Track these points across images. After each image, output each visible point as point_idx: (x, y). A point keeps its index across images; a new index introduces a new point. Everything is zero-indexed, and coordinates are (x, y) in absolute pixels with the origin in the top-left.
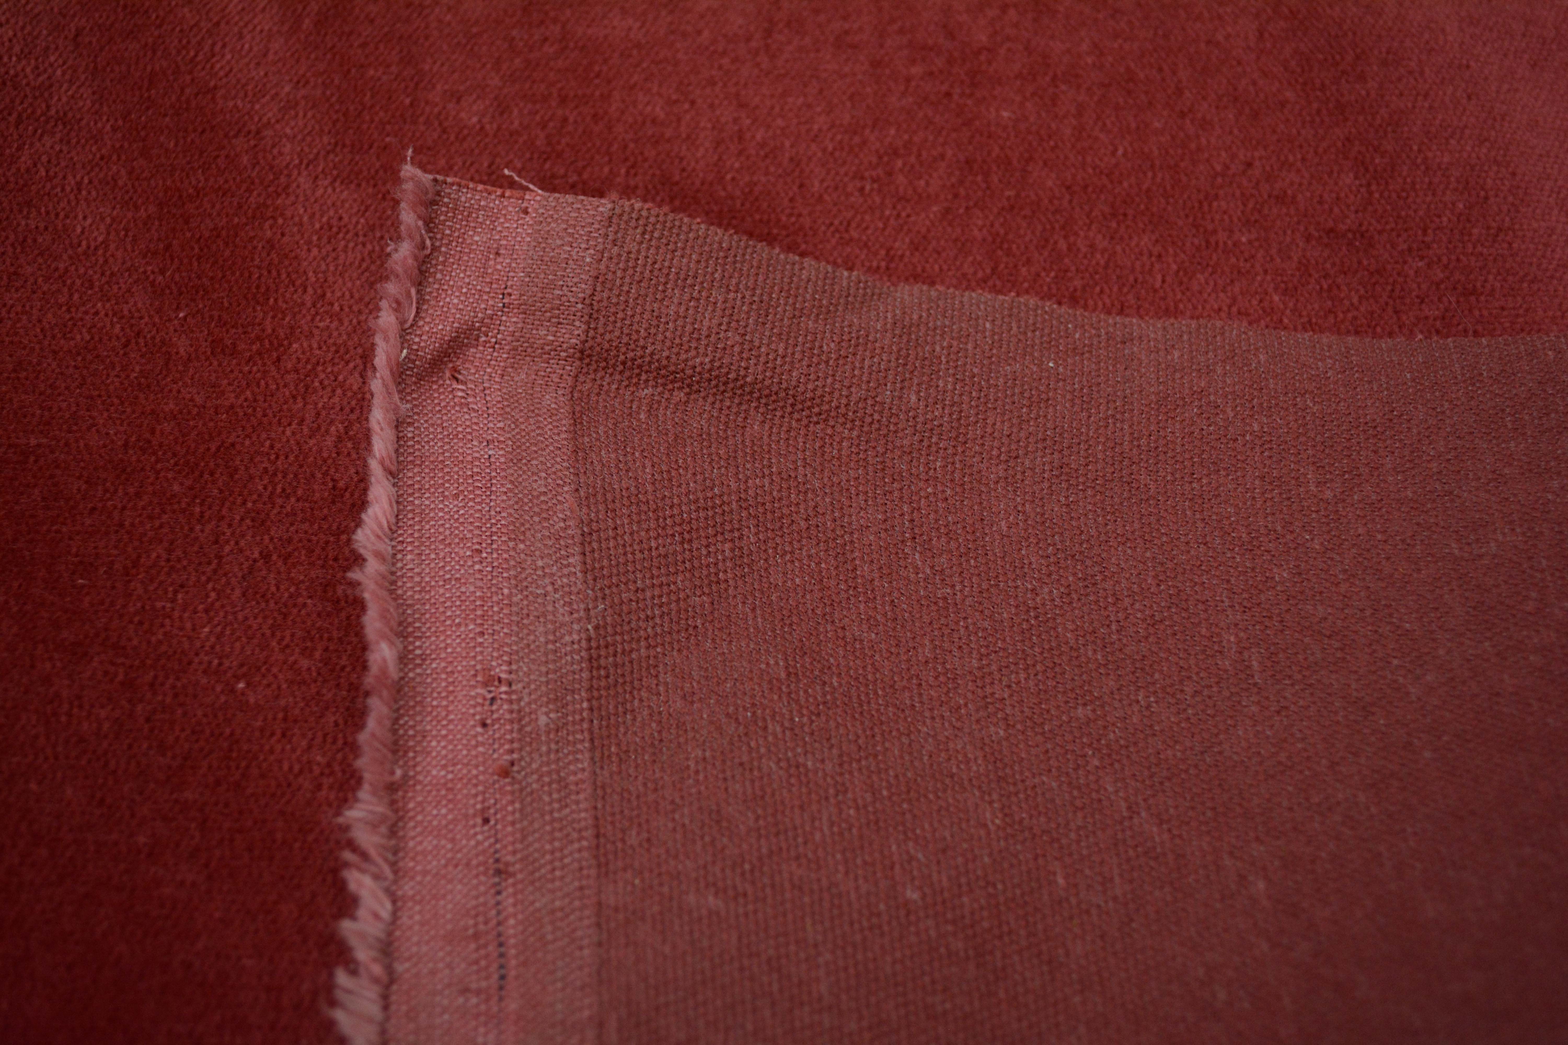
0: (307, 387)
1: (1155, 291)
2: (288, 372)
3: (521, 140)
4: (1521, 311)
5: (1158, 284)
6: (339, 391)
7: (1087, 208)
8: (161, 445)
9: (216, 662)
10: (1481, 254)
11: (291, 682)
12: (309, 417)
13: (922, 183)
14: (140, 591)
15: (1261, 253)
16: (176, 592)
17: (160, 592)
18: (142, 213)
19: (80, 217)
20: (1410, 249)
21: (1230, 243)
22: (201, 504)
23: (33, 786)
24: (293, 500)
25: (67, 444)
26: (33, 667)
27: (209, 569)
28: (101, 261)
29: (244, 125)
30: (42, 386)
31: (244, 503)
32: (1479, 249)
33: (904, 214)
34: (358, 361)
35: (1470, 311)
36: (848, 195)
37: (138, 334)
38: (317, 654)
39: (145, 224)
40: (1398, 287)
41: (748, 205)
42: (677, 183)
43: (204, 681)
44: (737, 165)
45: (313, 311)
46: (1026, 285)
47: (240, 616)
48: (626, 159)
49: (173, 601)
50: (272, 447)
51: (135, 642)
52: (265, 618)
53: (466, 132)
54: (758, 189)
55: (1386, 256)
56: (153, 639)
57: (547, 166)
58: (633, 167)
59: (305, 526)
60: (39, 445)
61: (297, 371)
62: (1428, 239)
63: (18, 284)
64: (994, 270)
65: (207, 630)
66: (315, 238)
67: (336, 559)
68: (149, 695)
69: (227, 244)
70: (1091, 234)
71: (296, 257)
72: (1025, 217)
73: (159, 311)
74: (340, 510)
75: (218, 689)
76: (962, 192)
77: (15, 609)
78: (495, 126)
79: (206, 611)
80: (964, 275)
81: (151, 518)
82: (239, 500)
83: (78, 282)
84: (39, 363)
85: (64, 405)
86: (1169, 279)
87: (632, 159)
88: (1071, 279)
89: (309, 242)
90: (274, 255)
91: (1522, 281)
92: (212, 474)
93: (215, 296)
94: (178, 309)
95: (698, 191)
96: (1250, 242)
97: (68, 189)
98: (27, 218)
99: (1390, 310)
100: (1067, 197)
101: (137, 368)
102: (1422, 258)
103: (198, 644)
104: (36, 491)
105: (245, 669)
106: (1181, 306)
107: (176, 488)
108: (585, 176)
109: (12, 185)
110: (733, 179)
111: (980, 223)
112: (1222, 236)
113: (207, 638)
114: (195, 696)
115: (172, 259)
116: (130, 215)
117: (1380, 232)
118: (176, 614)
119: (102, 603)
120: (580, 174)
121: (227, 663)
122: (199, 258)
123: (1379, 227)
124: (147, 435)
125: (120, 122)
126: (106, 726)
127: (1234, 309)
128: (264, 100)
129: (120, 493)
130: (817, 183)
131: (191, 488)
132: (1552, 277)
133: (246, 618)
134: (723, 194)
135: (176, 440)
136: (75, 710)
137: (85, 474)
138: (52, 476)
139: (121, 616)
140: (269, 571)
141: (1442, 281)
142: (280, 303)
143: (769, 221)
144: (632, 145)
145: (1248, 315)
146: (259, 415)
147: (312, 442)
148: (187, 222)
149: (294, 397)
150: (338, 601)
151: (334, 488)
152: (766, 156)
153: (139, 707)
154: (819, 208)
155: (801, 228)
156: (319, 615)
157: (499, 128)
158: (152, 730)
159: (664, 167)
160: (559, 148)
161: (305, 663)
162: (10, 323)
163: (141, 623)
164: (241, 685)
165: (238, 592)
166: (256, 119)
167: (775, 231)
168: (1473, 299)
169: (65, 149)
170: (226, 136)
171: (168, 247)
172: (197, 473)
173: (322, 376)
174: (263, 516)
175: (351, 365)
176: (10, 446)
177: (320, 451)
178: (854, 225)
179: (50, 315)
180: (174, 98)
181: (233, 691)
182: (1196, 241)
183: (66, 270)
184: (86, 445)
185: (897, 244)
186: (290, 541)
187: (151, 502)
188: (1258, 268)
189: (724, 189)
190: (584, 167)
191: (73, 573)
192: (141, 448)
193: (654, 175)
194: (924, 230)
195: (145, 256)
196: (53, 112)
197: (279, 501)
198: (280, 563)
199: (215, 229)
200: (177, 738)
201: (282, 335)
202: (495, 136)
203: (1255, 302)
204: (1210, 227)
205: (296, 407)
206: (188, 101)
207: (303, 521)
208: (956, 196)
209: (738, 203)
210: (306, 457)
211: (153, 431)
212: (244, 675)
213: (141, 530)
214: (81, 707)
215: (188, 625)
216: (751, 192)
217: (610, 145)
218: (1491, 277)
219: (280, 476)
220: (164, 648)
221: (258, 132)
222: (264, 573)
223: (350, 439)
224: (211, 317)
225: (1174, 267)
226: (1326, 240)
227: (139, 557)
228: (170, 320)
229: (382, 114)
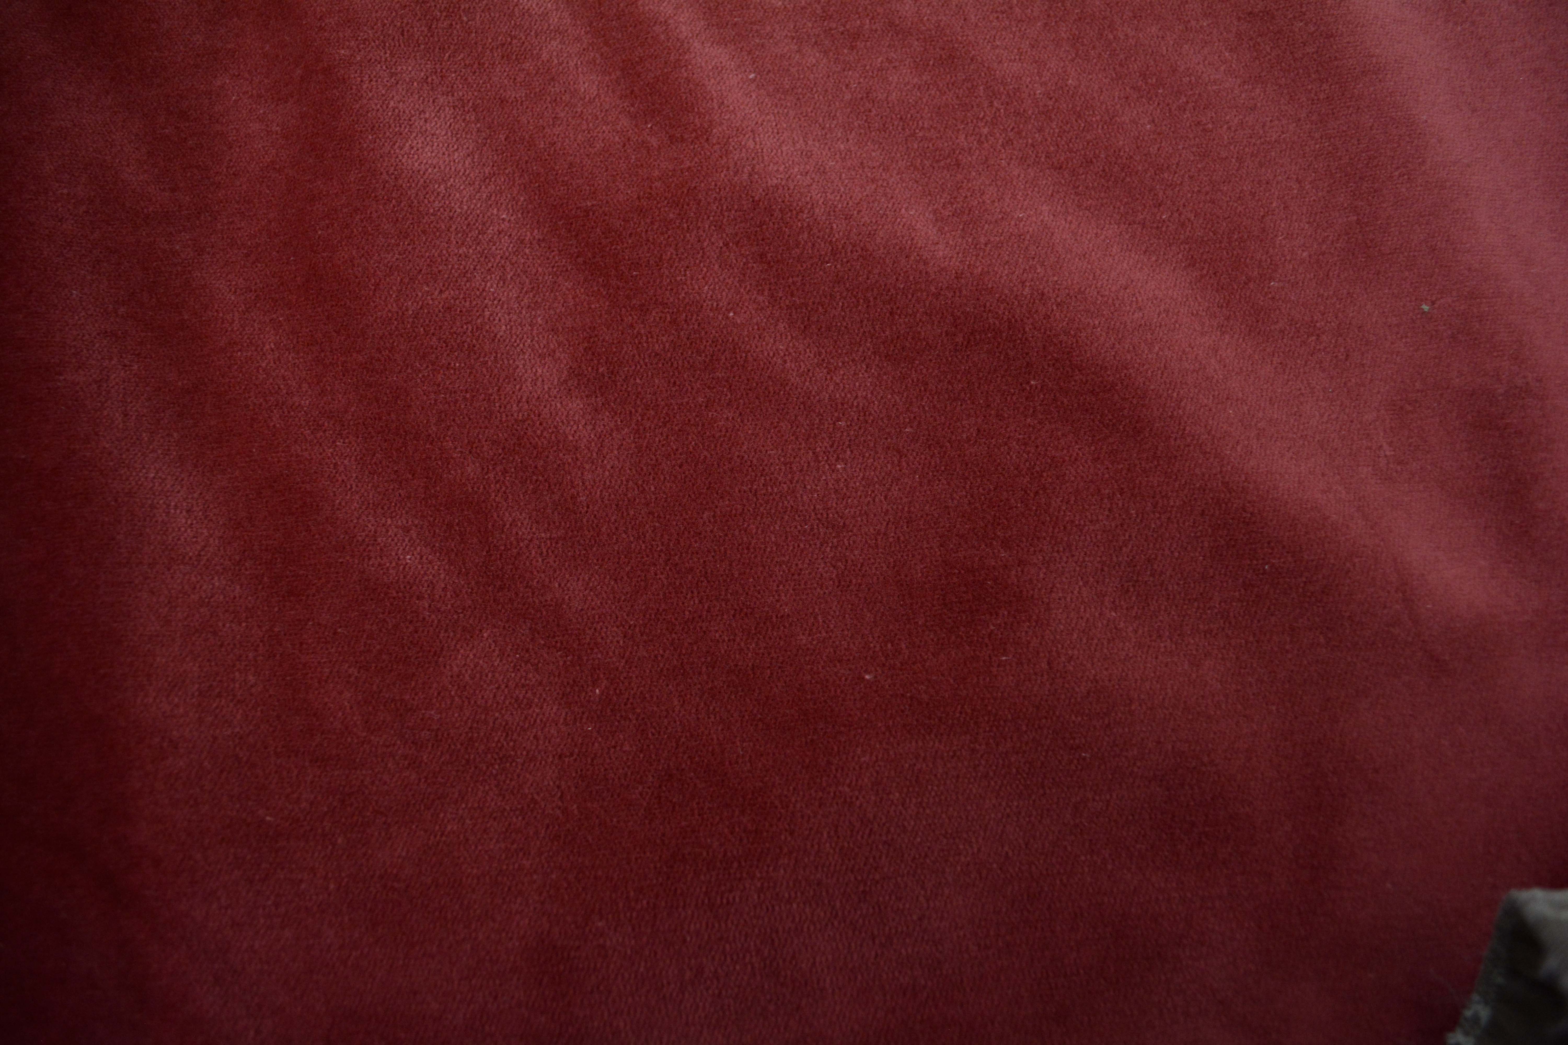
0: (727, 151)
1: (1163, 56)
2: (714, 145)
3: (808, 11)
4: (1358, 43)
5: (1165, 53)
6: (744, 150)
7: (1120, 14)
8: (657, 194)
9: (715, 304)
10: (1333, 14)
11: (757, 309)
12: (732, 165)
13: (1029, 11)
14: (667, 272)
15: (1215, 31)
16: (685, 271)
17: (677, 272)
18: (613, 76)
19: (582, 83)
20: (1295, 17)
21: (1198, 26)
22: (687, 222)
23: (638, 381)
24: (733, 212)
25: (607, 202)
26: (622, 320)
27: (699, 256)
28: (599, 104)
29: (657, 19)
30: (586, 174)
31: (708, 218)
32: (1332, 12)
33: (1023, 29)
34: (750, 134)
35: (1331, 46)
36: (991, 22)
37: (629, 139)
38: (766, 293)
39: (617, 81)
40: (1291, 39)
41: (939, 33)
42: (898, 25)
43: (711, 314)
44: (928, 12)
45: (719, 111)
46: (1095, 61)
47: (721, 278)
48: (868, 15)
49: (685, 275)
50: (716, 185)
51: (671, 300)
52: (734, 277)
53: (777, 10)
54: (942, 24)
55: (1282, 23)
56: (681, 297)
57: (825, 24)
58: (872, 18)
59: (743, 225)
60: (593, 205)
61: (719, 143)
62: (1304, 10)
63: (559, 122)
64: (1077, 54)
65: (706, 288)
66: (711, 74)
67: (763, 240)
68: (685, 326)
69: (664, 84)
70: (1125, 29)
71: (703, 85)
72: (1088, 23)
73: (636, 126)
74: (759, 213)
75: (720, 317)
76: (1052, 13)
77: (605, 293)
78: (792, 5)
79: (703, 278)
80: (1061, 58)
81: (662, 234)
82: (705, 217)
83: (590, 117)
84: (581, 162)
85: (600, 182)
86: (1170, 49)
87: (871, 15)
88: (1118, 55)
89: (708, 76)
90: (691, 85)
91: (1356, 27)
92: (688, 205)
93: (664, 113)
94: (646, 123)
95: (910, 28)
96: (1208, 25)
97: (571, 69)
98: (554, 87)
99: (1288, 53)
100: (1109, 9)
101: (633, 157)
102: (1301, 21)
103: (704, 296)
104: (598, 230)
105: (731, 305)
106: (1178, 63)
107: (671, 215)
108: (848, 27)
109: (541, 71)
110: (928, 19)
111: (1064, 29)
112: (1193, 23)
113: (708, 293)
114: (709, 323)
115: (636, 97)
116: (607, 78)
117: (1277, 10)
118: (689, 282)
119: (649, 282)
120: (844, 26)
121: (721, 304)
122: (651, 94)
123: (1276, 7)
124: (649, 190)
125: (588, 29)
126: (667, 345)
127: (1206, 62)
128: (664, 5)
129: (643, 223)
130: (973, 17)
131: (679, 214)
132: (1372, 24)
133: (725, 279)
134: (924, 28)
135: (665, 190)
136: (650, 340)
137: (622, 216)
138: (604, 221)
139: (661, 288)
140: (730, 252)
141: (1314, 32)
142: (701, 109)
143: (952, 41)
144: (869, 7)
145: (1214, 65)
146: (705, 169)
147: (736, 179)
148: (639, 77)
149: (721, 157)
150: (769, 263)
151: (753, 201)
152: (943, 5)
153: (682, 333)
154: (977, 31)
155: (970, 42)
156: (761, 271)
157: (795, 7)
158: (691, 344)
159: (890, 17)
160: (830, 13)
161: (761, 298)
162: (560, 144)
163: (672, 289)
164: (731, 314)
165: (717, 266)
166: (663, 14)
167: (956, 45)
168: (1332, 39)
169: (564, 47)
170: (649, 26)
171: (632, 92)
172: (680, 206)
173: (733, 144)
174: (719, 223)
175: (747, 136)
176: (577, 208)
177: (741, 183)
178: (997, 38)
179: (580, 136)
180: (615, 10)
181: (727, 318)
182: (1180, 27)
183: (582, 112)
184: (618, 201)
185: (1022, 46)
186: (736, 234)
187: (660, 226)
188: (1215, 39)
189: (925, 25)
190: (846, 22)
191: (630, 269)
192: (647, 198)
193: (885, 22)
194: (1035, 37)
195: (621, 99)
196: (552, 27)
197: (726, 214)
198: (734, 247)
199: (655, 77)
200: (705, 346)
201: (706, 126)
202: (793, 11)
203: (1216, 58)
204: (1186, 19)
205: (723, 162)
206: (623, 11)
207: (741, 222)
208: (1049, 16)
209: (933, 32)
210: (735, 187)
211: (651, 188)
212: (731, 309)
213: (659, 241)
214: (652, 337)
215: (696, 287)
216: (939, 26)
217: (857, 8)
218: (1340, 27)
219: (724, 200)
220: (687, 300)
221: (666, 22)
222: (728, 253)
223: (756, 173)
224: (666, 125)
225: (1171, 42)
226: (1248, 19)
227: (662, 255)
228: (643, 130)
229: (729, 6)
